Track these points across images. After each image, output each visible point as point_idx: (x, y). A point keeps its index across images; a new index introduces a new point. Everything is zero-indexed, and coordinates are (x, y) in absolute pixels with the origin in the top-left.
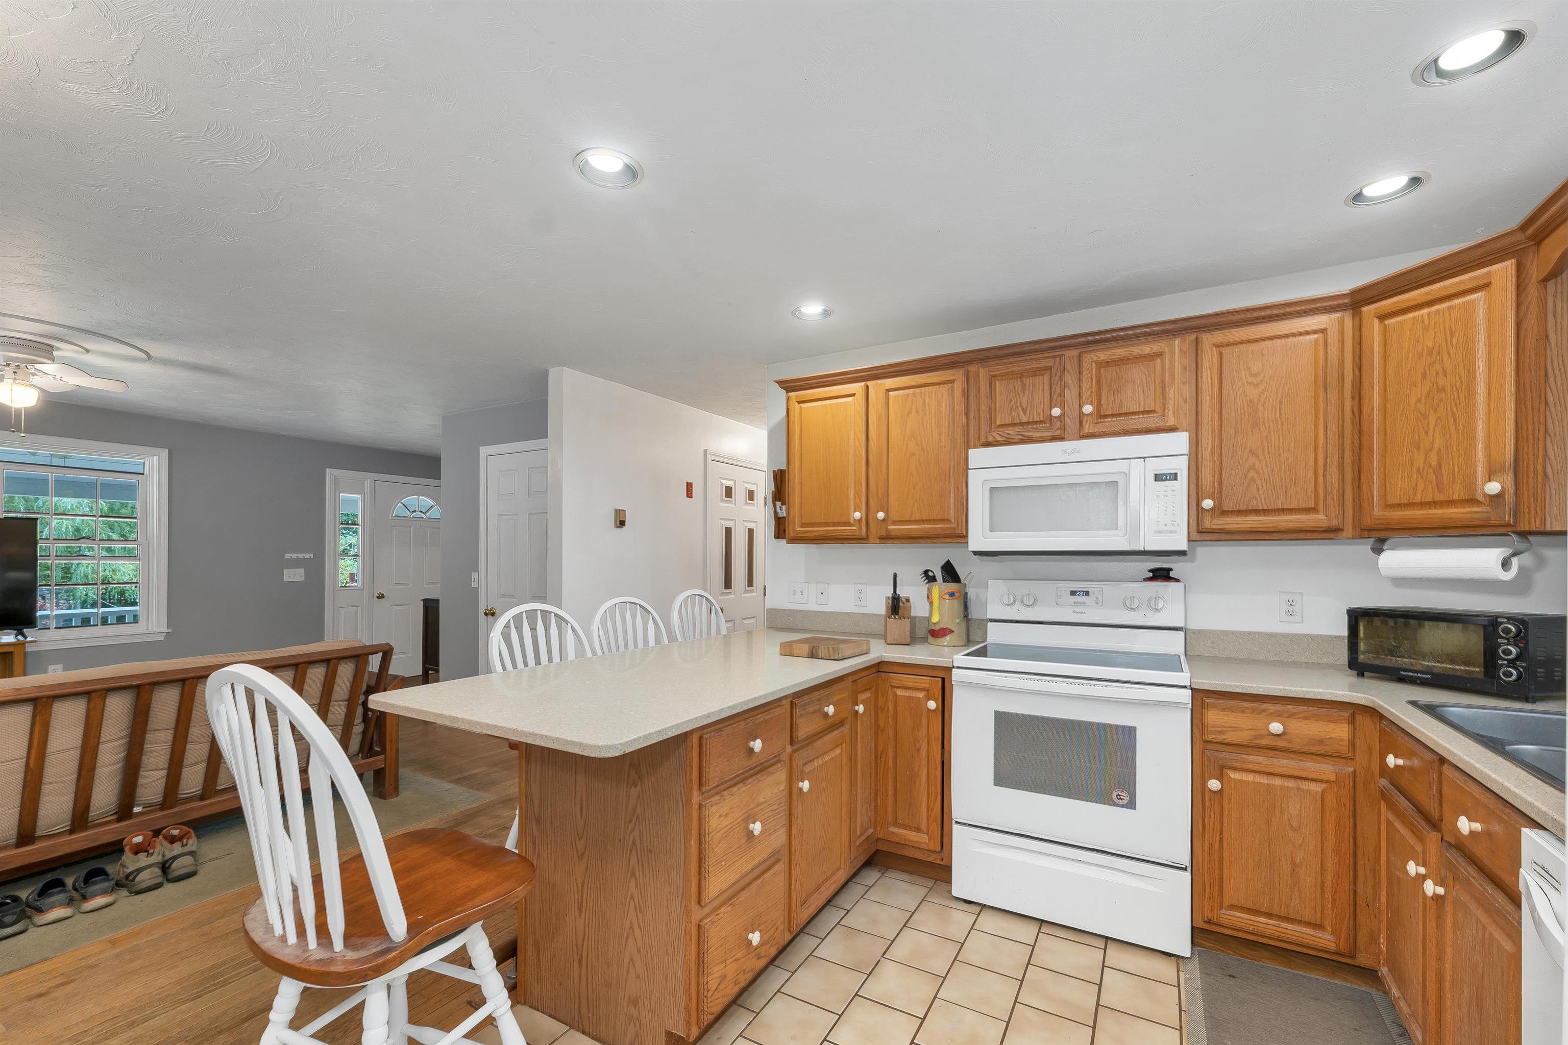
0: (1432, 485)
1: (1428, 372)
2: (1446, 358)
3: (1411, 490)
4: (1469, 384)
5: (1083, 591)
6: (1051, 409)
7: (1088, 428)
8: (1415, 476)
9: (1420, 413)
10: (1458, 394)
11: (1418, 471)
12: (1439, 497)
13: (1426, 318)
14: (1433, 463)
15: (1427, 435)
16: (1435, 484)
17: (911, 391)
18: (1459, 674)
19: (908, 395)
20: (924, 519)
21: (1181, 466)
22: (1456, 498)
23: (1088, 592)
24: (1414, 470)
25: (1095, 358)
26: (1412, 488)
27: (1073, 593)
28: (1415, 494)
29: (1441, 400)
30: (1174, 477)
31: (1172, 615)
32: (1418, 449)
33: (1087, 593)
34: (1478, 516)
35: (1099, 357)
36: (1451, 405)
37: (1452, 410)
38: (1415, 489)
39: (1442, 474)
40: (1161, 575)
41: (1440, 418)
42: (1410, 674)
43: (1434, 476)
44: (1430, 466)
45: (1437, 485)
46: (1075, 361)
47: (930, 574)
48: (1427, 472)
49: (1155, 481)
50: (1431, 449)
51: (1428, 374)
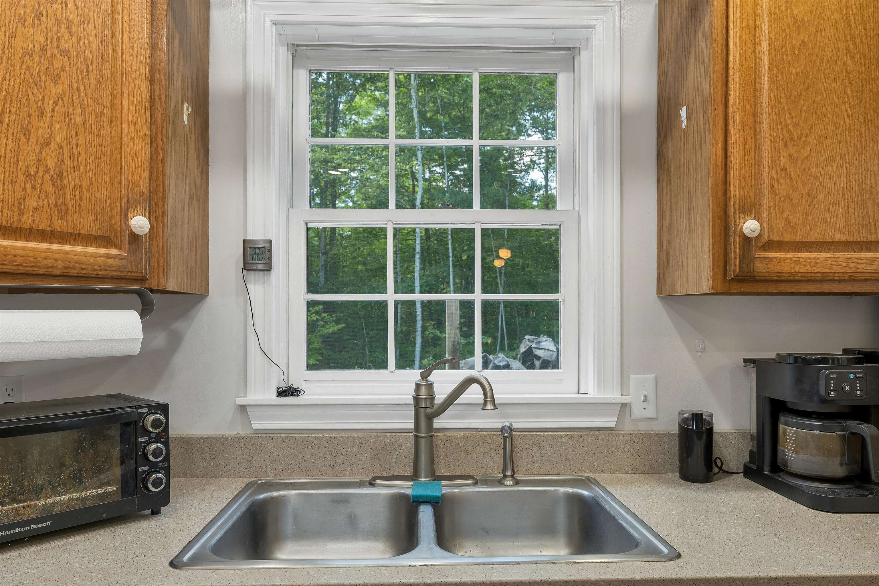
0: (49, 204)
1: (44, 11)
3: (16, 205)
4: (102, 62)
8: (21, 179)
9: (31, 75)
10: (88, 72)
11: (27, 174)
12: (60, 225)
14: (52, 168)
15: (42, 117)
16: (53, 202)
18: (89, 504)
22: (84, 230)
26: (16, 202)
28: (21, 214)
29: (63, 69)
32: (28, 138)
34: (113, 262)
36: (78, 83)
37: (79, 95)
38: (22, 205)
39: (63, 188)
41: (61, 96)
42: (17, 530)
43: (53, 190)
44: (46, 171)
45: (57, 206)
48: (42, 180)
50: (48, 143)
51: (45, 14)
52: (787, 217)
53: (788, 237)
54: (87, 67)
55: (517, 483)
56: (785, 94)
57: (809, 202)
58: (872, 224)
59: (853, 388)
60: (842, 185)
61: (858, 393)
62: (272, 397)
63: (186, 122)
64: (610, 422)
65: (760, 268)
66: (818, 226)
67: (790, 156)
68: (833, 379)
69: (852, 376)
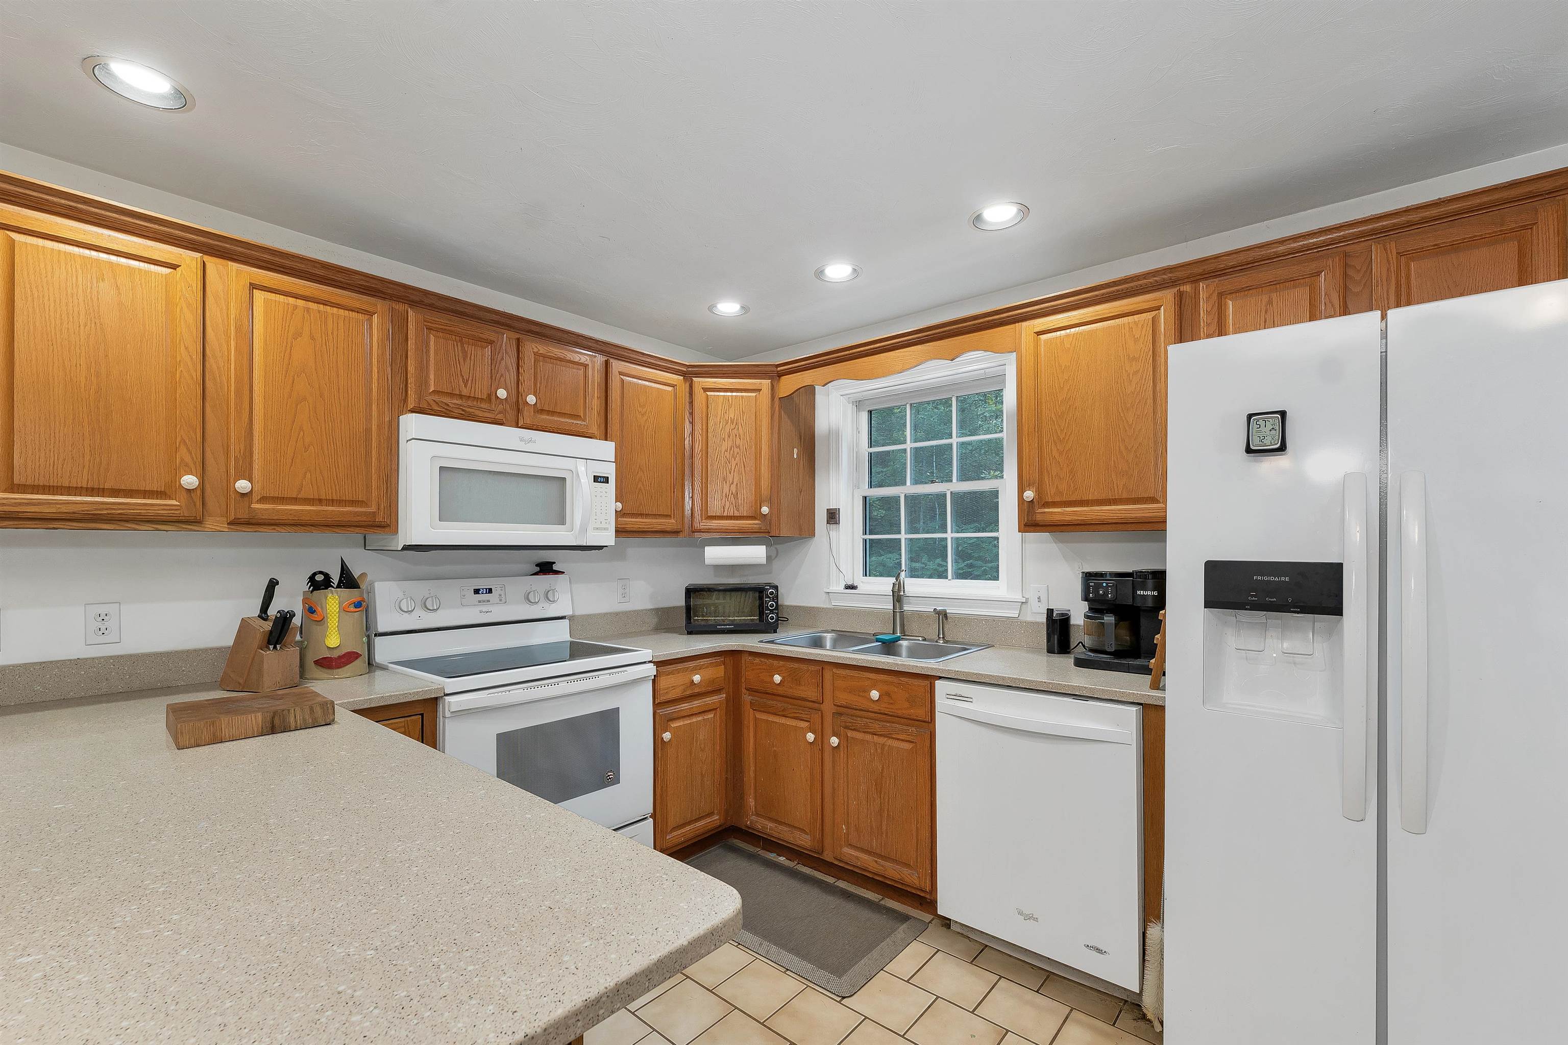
0: (733, 505)
1: (731, 433)
2: (740, 427)
5: (486, 589)
6: (498, 389)
7: (527, 416)
8: (723, 499)
9: (727, 459)
11: (726, 496)
12: (737, 514)
13: (730, 398)
14: (734, 492)
17: (300, 303)
19: (295, 307)
20: (323, 497)
21: (610, 471)
22: (746, 515)
23: (491, 589)
24: (724, 495)
25: (536, 350)
26: (722, 506)
27: (477, 591)
28: (724, 511)
29: (738, 453)
30: (606, 480)
31: (563, 606)
32: (726, 482)
33: (490, 591)
34: (754, 526)
35: (539, 350)
38: (724, 507)
39: (738, 500)
40: (546, 568)
42: (723, 627)
43: (734, 500)
44: (732, 494)
45: (735, 505)
46: (514, 343)
47: (319, 578)
48: (730, 497)
49: (594, 482)
50: (733, 483)
51: (731, 435)
52: (1057, 487)
53: (1057, 499)
54: (746, 450)
55: (946, 642)
56: (1055, 413)
57: (1071, 477)
58: (1116, 487)
59: (1106, 594)
60: (1093, 463)
61: (1110, 595)
62: (841, 588)
63: (795, 457)
64: (1014, 613)
65: (1039, 518)
66: (1078, 491)
67: (1058, 450)
68: (1091, 586)
69: (1104, 584)
